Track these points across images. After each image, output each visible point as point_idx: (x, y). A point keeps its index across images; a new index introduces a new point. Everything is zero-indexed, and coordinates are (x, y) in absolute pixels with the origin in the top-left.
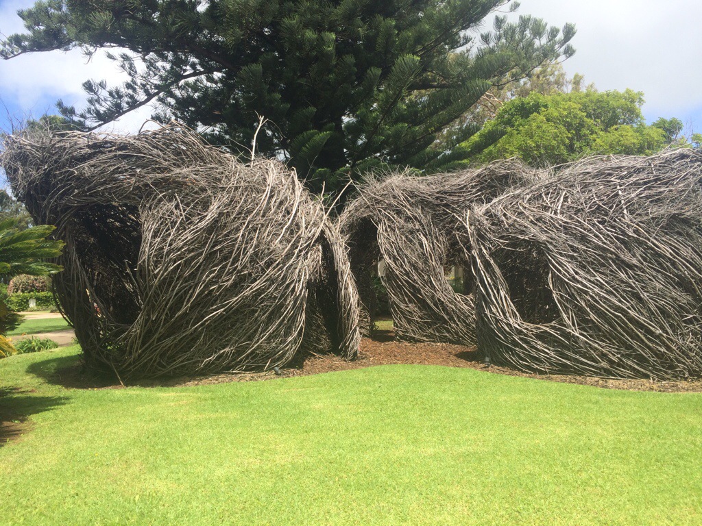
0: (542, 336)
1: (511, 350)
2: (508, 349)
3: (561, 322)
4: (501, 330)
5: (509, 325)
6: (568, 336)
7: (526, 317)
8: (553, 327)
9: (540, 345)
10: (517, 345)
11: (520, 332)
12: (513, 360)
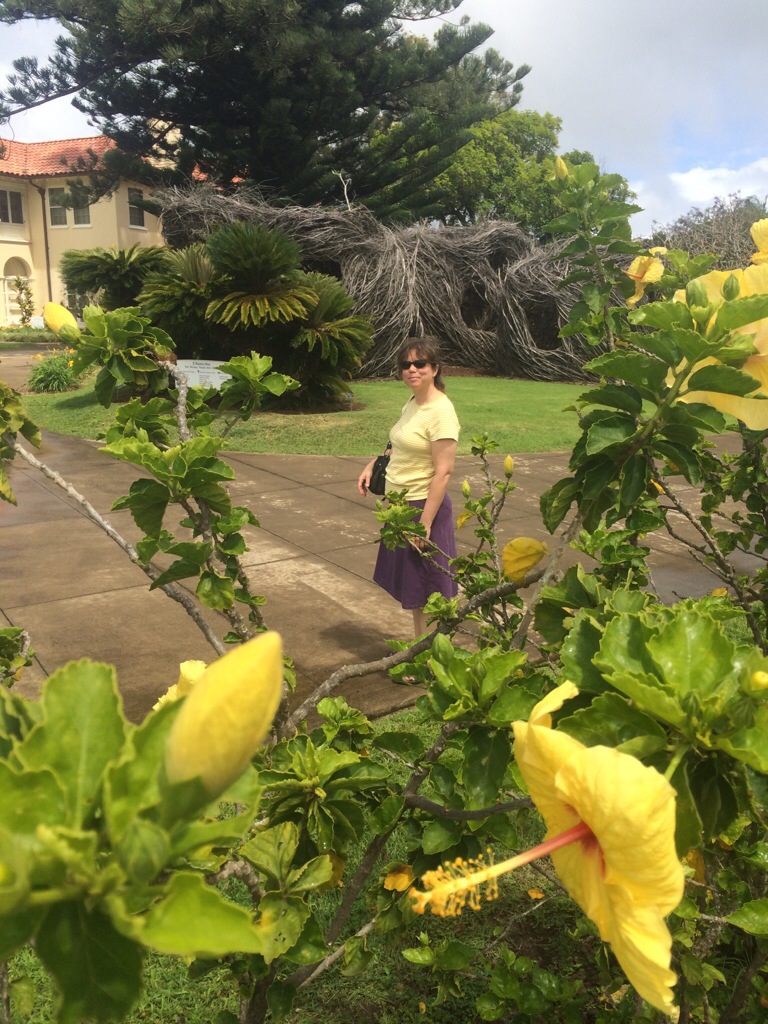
0: (552, 359)
1: (529, 367)
2: (527, 366)
3: (564, 349)
4: (524, 354)
5: (530, 351)
6: (567, 357)
7: (540, 347)
8: (557, 352)
9: (549, 363)
10: (533, 363)
11: (536, 355)
12: (530, 373)
